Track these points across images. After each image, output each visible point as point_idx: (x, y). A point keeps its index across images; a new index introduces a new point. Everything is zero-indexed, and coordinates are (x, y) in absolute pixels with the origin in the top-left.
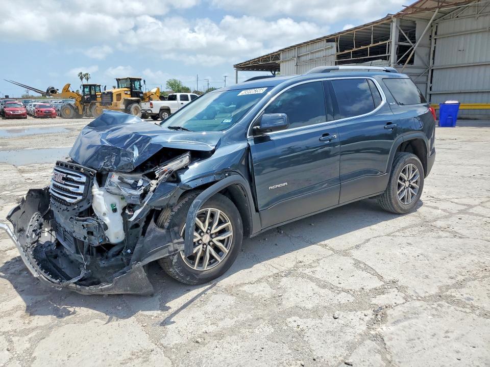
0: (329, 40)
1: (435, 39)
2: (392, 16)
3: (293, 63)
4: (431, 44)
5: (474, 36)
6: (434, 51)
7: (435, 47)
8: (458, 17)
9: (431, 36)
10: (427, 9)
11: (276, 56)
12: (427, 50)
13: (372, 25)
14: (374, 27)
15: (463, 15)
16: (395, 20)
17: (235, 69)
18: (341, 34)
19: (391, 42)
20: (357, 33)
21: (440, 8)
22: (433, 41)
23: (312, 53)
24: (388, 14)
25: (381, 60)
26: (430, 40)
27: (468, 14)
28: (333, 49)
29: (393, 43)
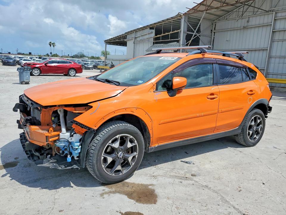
0: (151, 27)
1: (214, 32)
2: (182, 14)
3: (132, 41)
4: (212, 35)
5: (235, 32)
6: (214, 40)
7: (214, 37)
8: (227, 19)
9: (212, 30)
10: (200, 11)
11: (124, 36)
12: (209, 39)
13: (172, 20)
14: (173, 20)
15: (230, 18)
16: (183, 17)
17: (105, 43)
18: (156, 25)
19: (181, 31)
20: (164, 24)
21: (206, 11)
22: (213, 34)
23: (142, 36)
24: (179, 13)
25: (176, 43)
26: (211, 33)
27: (233, 17)
28: (153, 34)
29: (182, 32)
